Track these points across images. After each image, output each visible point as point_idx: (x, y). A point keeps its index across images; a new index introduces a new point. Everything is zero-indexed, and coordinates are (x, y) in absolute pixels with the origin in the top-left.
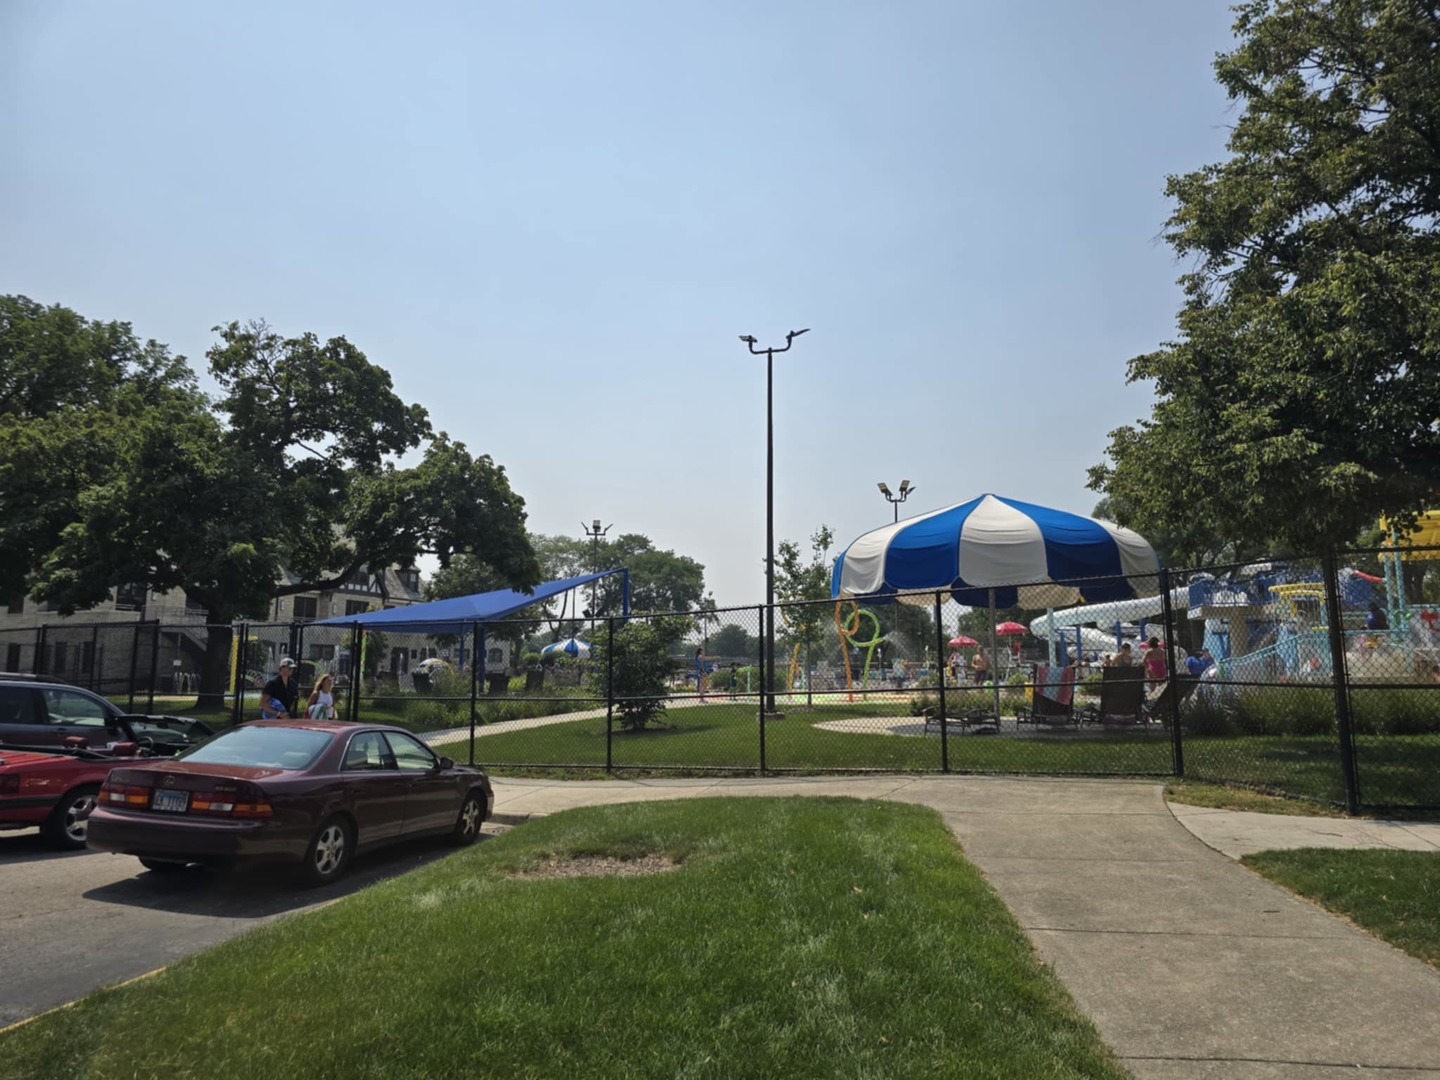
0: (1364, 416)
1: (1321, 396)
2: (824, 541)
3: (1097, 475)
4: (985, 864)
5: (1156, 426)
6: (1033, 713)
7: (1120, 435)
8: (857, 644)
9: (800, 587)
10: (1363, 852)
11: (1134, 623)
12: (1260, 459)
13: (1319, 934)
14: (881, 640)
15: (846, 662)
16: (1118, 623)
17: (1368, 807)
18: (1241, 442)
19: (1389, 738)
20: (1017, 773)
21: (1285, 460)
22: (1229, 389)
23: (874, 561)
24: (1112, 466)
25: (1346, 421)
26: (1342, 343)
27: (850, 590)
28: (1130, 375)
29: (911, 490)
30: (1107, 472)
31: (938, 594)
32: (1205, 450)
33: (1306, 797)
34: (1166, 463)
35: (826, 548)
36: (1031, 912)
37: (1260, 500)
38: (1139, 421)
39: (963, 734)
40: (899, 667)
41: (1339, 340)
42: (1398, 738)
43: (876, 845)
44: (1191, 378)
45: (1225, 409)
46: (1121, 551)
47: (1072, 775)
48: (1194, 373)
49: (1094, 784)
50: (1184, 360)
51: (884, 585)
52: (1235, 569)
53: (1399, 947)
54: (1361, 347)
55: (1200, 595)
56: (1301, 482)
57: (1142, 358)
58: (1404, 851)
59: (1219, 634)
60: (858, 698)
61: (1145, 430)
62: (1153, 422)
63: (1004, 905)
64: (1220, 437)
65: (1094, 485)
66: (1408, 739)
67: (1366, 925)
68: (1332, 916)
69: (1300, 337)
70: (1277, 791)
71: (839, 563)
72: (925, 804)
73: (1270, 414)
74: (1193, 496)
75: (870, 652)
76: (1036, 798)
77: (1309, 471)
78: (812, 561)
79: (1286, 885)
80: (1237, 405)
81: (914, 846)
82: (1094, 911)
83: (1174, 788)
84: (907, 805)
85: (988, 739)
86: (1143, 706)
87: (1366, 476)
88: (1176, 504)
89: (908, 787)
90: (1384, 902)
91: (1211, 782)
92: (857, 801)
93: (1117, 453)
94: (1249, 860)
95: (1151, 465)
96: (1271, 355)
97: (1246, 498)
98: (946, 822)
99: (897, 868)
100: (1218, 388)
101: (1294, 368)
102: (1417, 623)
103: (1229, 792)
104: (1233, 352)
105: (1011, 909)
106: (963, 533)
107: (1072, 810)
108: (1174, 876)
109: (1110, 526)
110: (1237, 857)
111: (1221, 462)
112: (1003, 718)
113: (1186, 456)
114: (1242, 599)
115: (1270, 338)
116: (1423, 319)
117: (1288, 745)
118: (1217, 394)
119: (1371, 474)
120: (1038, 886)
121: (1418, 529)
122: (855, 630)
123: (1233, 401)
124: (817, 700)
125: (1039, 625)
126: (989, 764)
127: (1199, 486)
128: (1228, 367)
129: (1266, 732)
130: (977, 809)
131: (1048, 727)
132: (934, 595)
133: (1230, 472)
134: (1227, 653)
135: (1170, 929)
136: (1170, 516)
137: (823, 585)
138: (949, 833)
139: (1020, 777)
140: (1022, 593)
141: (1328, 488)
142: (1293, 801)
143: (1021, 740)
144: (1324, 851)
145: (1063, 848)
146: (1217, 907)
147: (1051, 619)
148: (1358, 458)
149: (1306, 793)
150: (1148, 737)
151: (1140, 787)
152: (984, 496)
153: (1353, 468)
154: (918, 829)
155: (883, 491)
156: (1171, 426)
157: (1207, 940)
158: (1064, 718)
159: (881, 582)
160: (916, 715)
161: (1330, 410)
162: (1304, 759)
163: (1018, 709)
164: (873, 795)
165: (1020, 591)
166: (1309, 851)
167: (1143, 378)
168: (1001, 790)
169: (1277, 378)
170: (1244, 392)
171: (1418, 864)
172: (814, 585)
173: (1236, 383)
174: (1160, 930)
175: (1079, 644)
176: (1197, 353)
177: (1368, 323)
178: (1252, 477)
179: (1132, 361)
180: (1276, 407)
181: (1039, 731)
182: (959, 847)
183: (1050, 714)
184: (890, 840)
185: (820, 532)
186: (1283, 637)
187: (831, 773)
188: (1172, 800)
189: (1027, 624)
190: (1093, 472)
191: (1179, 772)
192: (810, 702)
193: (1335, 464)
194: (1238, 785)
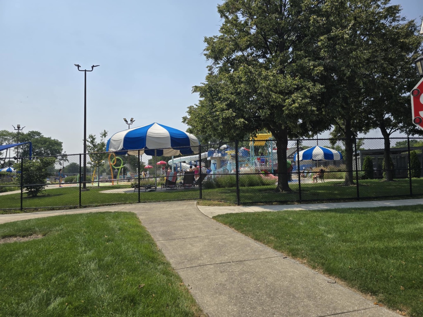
0: (246, 107)
1: (237, 101)
2: (105, 135)
3: (185, 119)
4: (147, 226)
5: (199, 106)
6: (165, 185)
7: (190, 108)
8: (116, 168)
9: (96, 149)
10: (239, 213)
11: (195, 161)
12: (222, 116)
13: (227, 233)
14: (123, 166)
15: (112, 174)
16: (191, 161)
17: (242, 203)
18: (218, 112)
19: (248, 187)
20: (159, 201)
21: (228, 117)
22: (216, 97)
23: (120, 141)
24: (189, 117)
25: (242, 108)
26: (242, 88)
27: (112, 150)
28: (193, 91)
29: (134, 121)
30: (187, 118)
31: (139, 151)
32: (210, 113)
33: (229, 202)
34: (201, 116)
35: (105, 137)
36: (158, 237)
37: (222, 127)
38: (195, 104)
39: (145, 192)
40: (129, 174)
41: (241, 87)
42: (250, 187)
43: (114, 224)
44: (208, 93)
45: (215, 102)
46: (190, 141)
47: (174, 200)
48: (209, 92)
49: (180, 202)
50: (206, 89)
51: (123, 148)
52: (219, 148)
53: (244, 234)
54: (245, 89)
55: (211, 154)
56: (231, 123)
57: (196, 86)
58: (247, 212)
59: (214, 164)
60: (115, 184)
61: (197, 107)
62: (199, 105)
63: (150, 236)
64: (214, 110)
65: (184, 122)
66: (252, 187)
67: (237, 230)
68: (231, 229)
69: (233, 85)
70: (222, 201)
71: (109, 141)
72: (132, 211)
73: (225, 105)
74: (208, 126)
75: (120, 169)
76: (164, 207)
77: (233, 120)
78: (100, 141)
79: (221, 222)
80: (218, 102)
81: (126, 223)
82: (175, 234)
83: (199, 202)
84: (126, 212)
85: (152, 192)
86: (194, 182)
87: (245, 122)
88: (204, 128)
89: (127, 208)
90: (242, 224)
91: (208, 200)
92: (111, 212)
93: (189, 113)
94: (214, 218)
95: (197, 116)
96: (227, 90)
97: (219, 126)
98: (138, 216)
99: (120, 229)
100: (214, 97)
101: (232, 94)
102: (256, 161)
103: (212, 202)
104: (218, 88)
105: (152, 237)
106: (148, 133)
107: (173, 209)
108: (196, 223)
109: (188, 134)
110: (211, 217)
111: (214, 117)
112: (158, 187)
113: (206, 114)
114: (220, 155)
115: (227, 85)
116: (259, 84)
117: (226, 190)
118: (213, 99)
119: (246, 122)
120: (161, 230)
121: (256, 137)
122: (115, 164)
123: (217, 100)
124: (101, 184)
125: (170, 162)
126: (152, 199)
127: (209, 123)
128: (217, 92)
129: (222, 187)
130: (147, 212)
131: (169, 188)
132: (138, 151)
133: (216, 119)
134: (216, 169)
135: (193, 236)
136: (202, 131)
137: (104, 149)
138: (138, 219)
139: (160, 202)
140: (165, 151)
141: (237, 125)
142: (226, 203)
143: (161, 192)
144: (231, 214)
145: (169, 219)
146: (205, 229)
147: (173, 161)
148: (244, 118)
149: (229, 201)
150: (194, 190)
151: (191, 202)
152: (154, 123)
153: (242, 120)
154: (128, 218)
155: (125, 121)
156: (203, 106)
157: (201, 238)
158: (174, 186)
159: (122, 147)
160: (132, 187)
161: (239, 105)
162: (229, 193)
163: (162, 184)
164: (116, 210)
165: (164, 150)
166: (227, 214)
167: (196, 92)
168: (154, 206)
169: (228, 96)
170: (220, 98)
171: (250, 215)
172: (101, 149)
173: (218, 96)
174: (191, 237)
175: (181, 167)
176: (210, 87)
177: (248, 83)
178: (220, 121)
179: (193, 87)
180: (227, 103)
181: (167, 190)
182: (140, 222)
183: (171, 185)
184: (119, 222)
185: (103, 132)
186: (228, 164)
187: (103, 205)
188: (198, 205)
189: (167, 162)
190: (183, 118)
191: (201, 198)
192: (99, 185)
193: (239, 119)
194: (214, 200)
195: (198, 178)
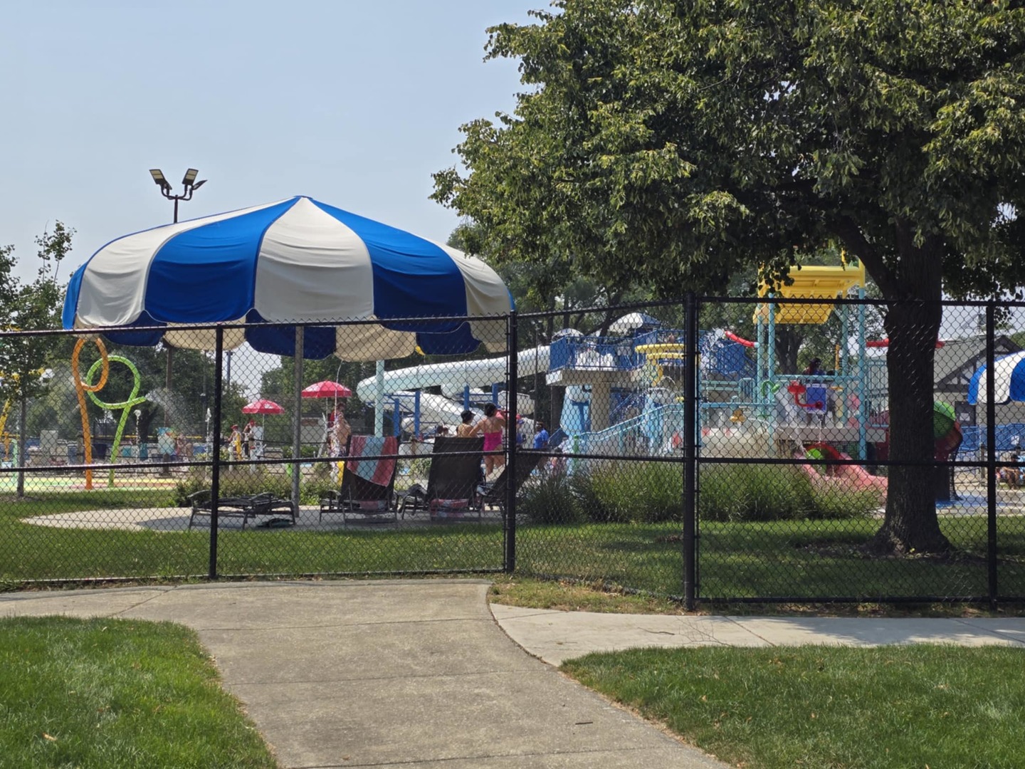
0: (744, 136)
1: (701, 105)
2: (58, 246)
3: (445, 182)
4: (246, 694)
5: (517, 123)
6: (341, 499)
7: (474, 129)
8: (107, 406)
9: (15, 314)
10: (691, 650)
11: (486, 389)
12: (627, 177)
13: (630, 745)
14: (142, 399)
15: (88, 435)
16: (467, 388)
17: (706, 601)
18: (610, 153)
19: (739, 525)
20: (310, 577)
21: (654, 181)
22: (603, 84)
23: (135, 277)
24: (465, 173)
25: (723, 140)
26: (727, 41)
27: (92, 320)
28: (490, 49)
29: (200, 183)
30: (458, 180)
31: (220, 330)
32: (571, 160)
33: (643, 591)
34: (524, 172)
35: (60, 256)
36: (297, 748)
37: (622, 228)
38: (498, 114)
39: (243, 528)
40: (166, 440)
41: (724, 36)
42: (748, 526)
43: (89, 678)
44: (561, 63)
45: (596, 108)
46: (468, 288)
47: (381, 576)
48: (567, 58)
49: (407, 585)
50: (554, 40)
51: (143, 314)
52: (605, 327)
53: (710, 752)
54: (745, 49)
55: (565, 353)
56: (670, 210)
57: (505, 28)
58: (733, 648)
59: (580, 405)
60: (100, 483)
61: (505, 127)
62: (515, 117)
63: (261, 741)
64: (587, 145)
65: (440, 196)
66: (757, 526)
67: (681, 731)
68: (648, 724)
69: (685, 27)
70: (615, 585)
71: (78, 279)
72: (175, 621)
73: (644, 122)
74: (555, 220)
75: (125, 415)
76: (330, 607)
77: (679, 197)
78: (36, 276)
79: (605, 691)
80: (609, 106)
81: (149, 676)
82: (379, 740)
83: (501, 587)
84: (149, 624)
85: (278, 533)
86: (479, 489)
87: (737, 209)
88: (534, 230)
89: (155, 601)
90: (702, 703)
91: (544, 578)
92: (75, 621)
93: (468, 153)
94: (570, 667)
95: (506, 172)
96: (655, 48)
97: (610, 226)
98: (203, 644)
99: (115, 706)
100: (591, 80)
101: (679, 67)
102: (784, 397)
103: (562, 589)
104: (612, 36)
105: (270, 747)
106: (263, 247)
107: (374, 619)
108: (484, 690)
109: (457, 256)
110: (557, 664)
111: (587, 177)
112: (302, 508)
113: (547, 165)
114: (608, 361)
115: (656, 26)
116: (811, 24)
117: (635, 533)
118: (588, 90)
119: (743, 208)
120: (312, 716)
121: (789, 282)
122: (101, 386)
123: (606, 99)
124: (34, 484)
125: (367, 388)
126: (275, 565)
127: (561, 208)
128: (604, 56)
129: (616, 518)
130: (250, 624)
131: (359, 516)
132: (213, 332)
133: (595, 190)
134: (586, 427)
135: (466, 753)
136: (525, 243)
137: (52, 313)
138: (204, 657)
139: (314, 581)
140: (343, 336)
141: (697, 221)
142: (629, 598)
143: (320, 533)
144: (652, 652)
145: (352, 667)
146: (525, 723)
147: (380, 382)
148: (728, 185)
149: (643, 587)
150: (480, 527)
151: (462, 587)
152: (297, 199)
153: (725, 198)
154: (158, 653)
155: (158, 181)
156: (534, 125)
157: (507, 762)
158: (381, 504)
159: (139, 311)
160: (181, 505)
161: (710, 123)
162: (646, 548)
163: (325, 494)
164: (101, 613)
165: (340, 330)
166: (635, 651)
167: (505, 55)
168: (285, 598)
169: (657, 77)
170: (620, 88)
171: (745, 660)
172: (38, 313)
173: (610, 76)
174: (455, 755)
175: (417, 414)
176: (572, 31)
177: (757, 20)
178: (617, 200)
179: (492, 30)
180: (651, 112)
181: (347, 521)
182: (214, 674)
183: (366, 499)
184: (112, 670)
185: (52, 232)
186: (648, 411)
187: (41, 586)
188: (495, 602)
189: (353, 388)
190: (440, 177)
191: (509, 567)
192: (20, 487)
193: (706, 192)
194: (573, 580)
195: (498, 472)
